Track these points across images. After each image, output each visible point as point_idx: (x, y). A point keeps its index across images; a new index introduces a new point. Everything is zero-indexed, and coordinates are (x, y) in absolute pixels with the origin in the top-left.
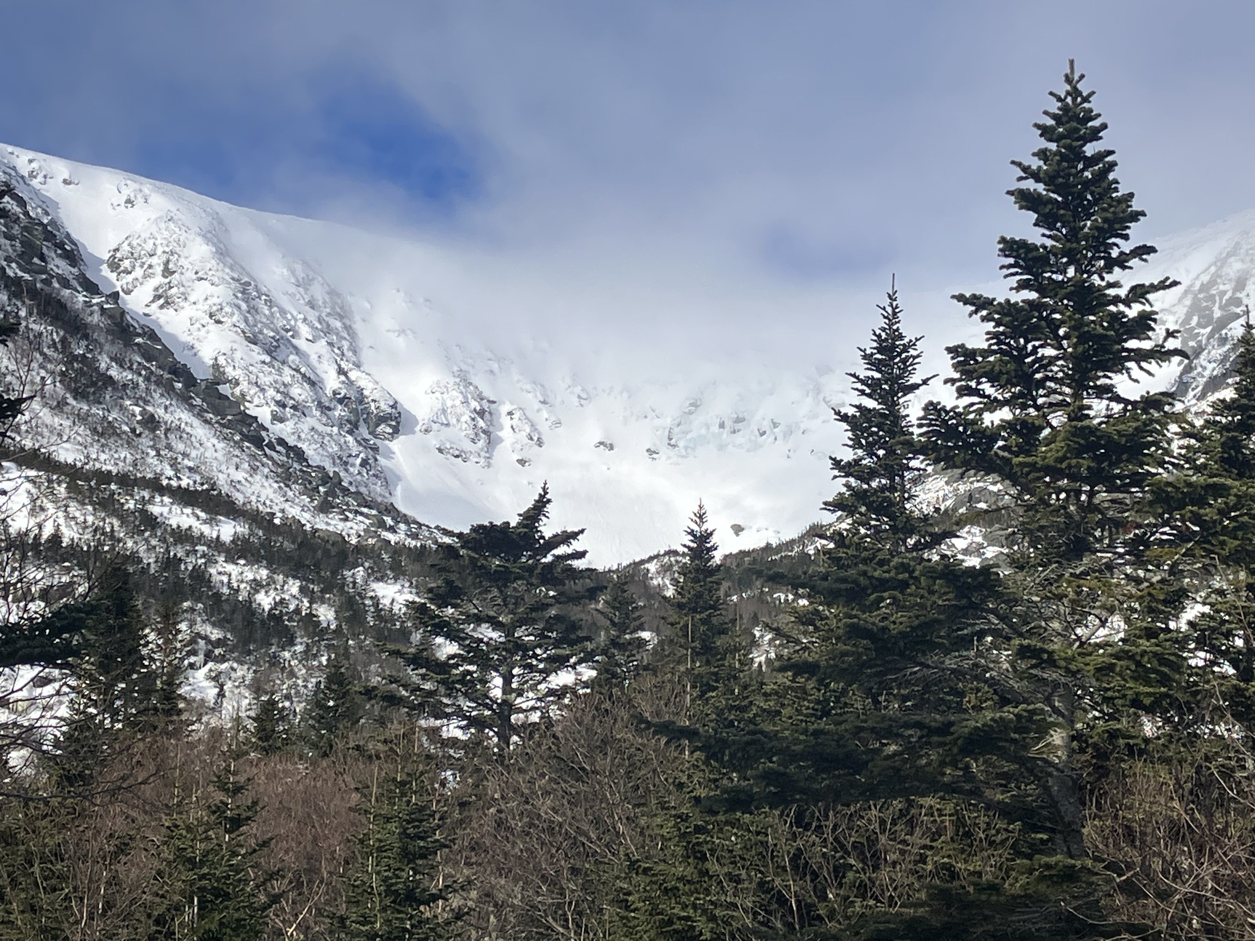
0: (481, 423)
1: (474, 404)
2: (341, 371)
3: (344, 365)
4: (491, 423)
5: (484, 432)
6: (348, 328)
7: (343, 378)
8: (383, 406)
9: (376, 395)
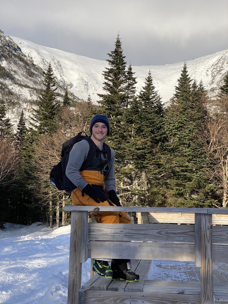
0: (86, 87)
1: (85, 83)
2: (61, 76)
3: (61, 75)
4: (87, 87)
5: (87, 88)
6: (61, 68)
7: (61, 77)
8: (69, 83)
9: (67, 81)
